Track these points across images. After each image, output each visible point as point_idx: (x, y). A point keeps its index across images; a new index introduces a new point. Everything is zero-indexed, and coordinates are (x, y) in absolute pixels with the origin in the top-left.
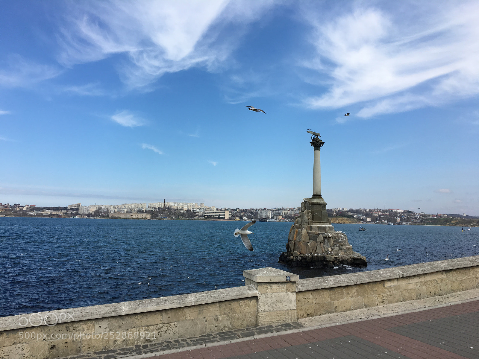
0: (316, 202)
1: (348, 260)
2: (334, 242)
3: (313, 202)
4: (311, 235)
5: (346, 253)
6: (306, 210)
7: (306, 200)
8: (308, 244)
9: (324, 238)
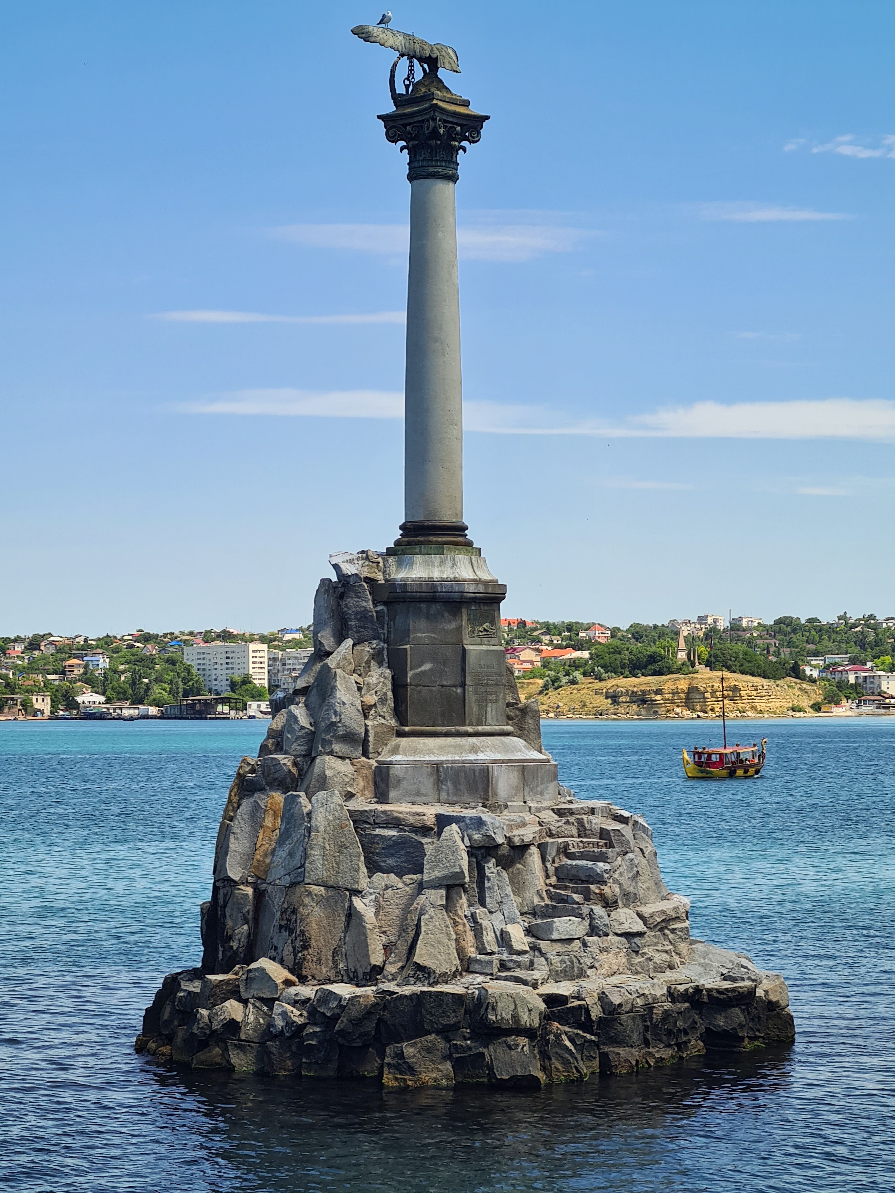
0: (420, 582)
1: (649, 1008)
2: (553, 880)
3: (404, 585)
4: (378, 831)
5: (637, 960)
6: (349, 642)
7: (349, 569)
8: (357, 902)
9: (472, 851)
